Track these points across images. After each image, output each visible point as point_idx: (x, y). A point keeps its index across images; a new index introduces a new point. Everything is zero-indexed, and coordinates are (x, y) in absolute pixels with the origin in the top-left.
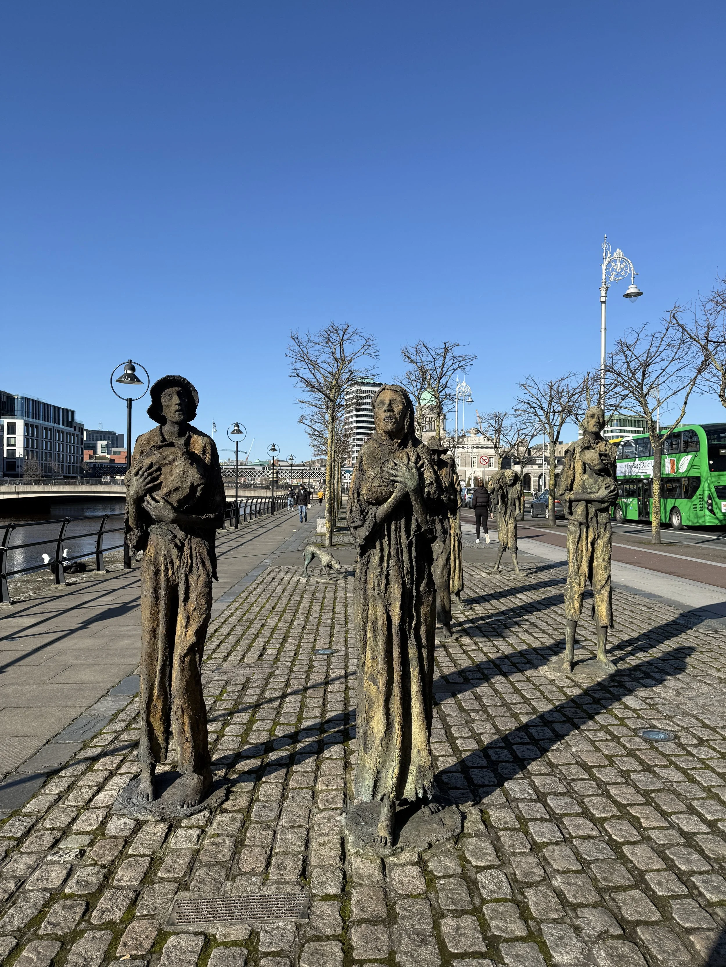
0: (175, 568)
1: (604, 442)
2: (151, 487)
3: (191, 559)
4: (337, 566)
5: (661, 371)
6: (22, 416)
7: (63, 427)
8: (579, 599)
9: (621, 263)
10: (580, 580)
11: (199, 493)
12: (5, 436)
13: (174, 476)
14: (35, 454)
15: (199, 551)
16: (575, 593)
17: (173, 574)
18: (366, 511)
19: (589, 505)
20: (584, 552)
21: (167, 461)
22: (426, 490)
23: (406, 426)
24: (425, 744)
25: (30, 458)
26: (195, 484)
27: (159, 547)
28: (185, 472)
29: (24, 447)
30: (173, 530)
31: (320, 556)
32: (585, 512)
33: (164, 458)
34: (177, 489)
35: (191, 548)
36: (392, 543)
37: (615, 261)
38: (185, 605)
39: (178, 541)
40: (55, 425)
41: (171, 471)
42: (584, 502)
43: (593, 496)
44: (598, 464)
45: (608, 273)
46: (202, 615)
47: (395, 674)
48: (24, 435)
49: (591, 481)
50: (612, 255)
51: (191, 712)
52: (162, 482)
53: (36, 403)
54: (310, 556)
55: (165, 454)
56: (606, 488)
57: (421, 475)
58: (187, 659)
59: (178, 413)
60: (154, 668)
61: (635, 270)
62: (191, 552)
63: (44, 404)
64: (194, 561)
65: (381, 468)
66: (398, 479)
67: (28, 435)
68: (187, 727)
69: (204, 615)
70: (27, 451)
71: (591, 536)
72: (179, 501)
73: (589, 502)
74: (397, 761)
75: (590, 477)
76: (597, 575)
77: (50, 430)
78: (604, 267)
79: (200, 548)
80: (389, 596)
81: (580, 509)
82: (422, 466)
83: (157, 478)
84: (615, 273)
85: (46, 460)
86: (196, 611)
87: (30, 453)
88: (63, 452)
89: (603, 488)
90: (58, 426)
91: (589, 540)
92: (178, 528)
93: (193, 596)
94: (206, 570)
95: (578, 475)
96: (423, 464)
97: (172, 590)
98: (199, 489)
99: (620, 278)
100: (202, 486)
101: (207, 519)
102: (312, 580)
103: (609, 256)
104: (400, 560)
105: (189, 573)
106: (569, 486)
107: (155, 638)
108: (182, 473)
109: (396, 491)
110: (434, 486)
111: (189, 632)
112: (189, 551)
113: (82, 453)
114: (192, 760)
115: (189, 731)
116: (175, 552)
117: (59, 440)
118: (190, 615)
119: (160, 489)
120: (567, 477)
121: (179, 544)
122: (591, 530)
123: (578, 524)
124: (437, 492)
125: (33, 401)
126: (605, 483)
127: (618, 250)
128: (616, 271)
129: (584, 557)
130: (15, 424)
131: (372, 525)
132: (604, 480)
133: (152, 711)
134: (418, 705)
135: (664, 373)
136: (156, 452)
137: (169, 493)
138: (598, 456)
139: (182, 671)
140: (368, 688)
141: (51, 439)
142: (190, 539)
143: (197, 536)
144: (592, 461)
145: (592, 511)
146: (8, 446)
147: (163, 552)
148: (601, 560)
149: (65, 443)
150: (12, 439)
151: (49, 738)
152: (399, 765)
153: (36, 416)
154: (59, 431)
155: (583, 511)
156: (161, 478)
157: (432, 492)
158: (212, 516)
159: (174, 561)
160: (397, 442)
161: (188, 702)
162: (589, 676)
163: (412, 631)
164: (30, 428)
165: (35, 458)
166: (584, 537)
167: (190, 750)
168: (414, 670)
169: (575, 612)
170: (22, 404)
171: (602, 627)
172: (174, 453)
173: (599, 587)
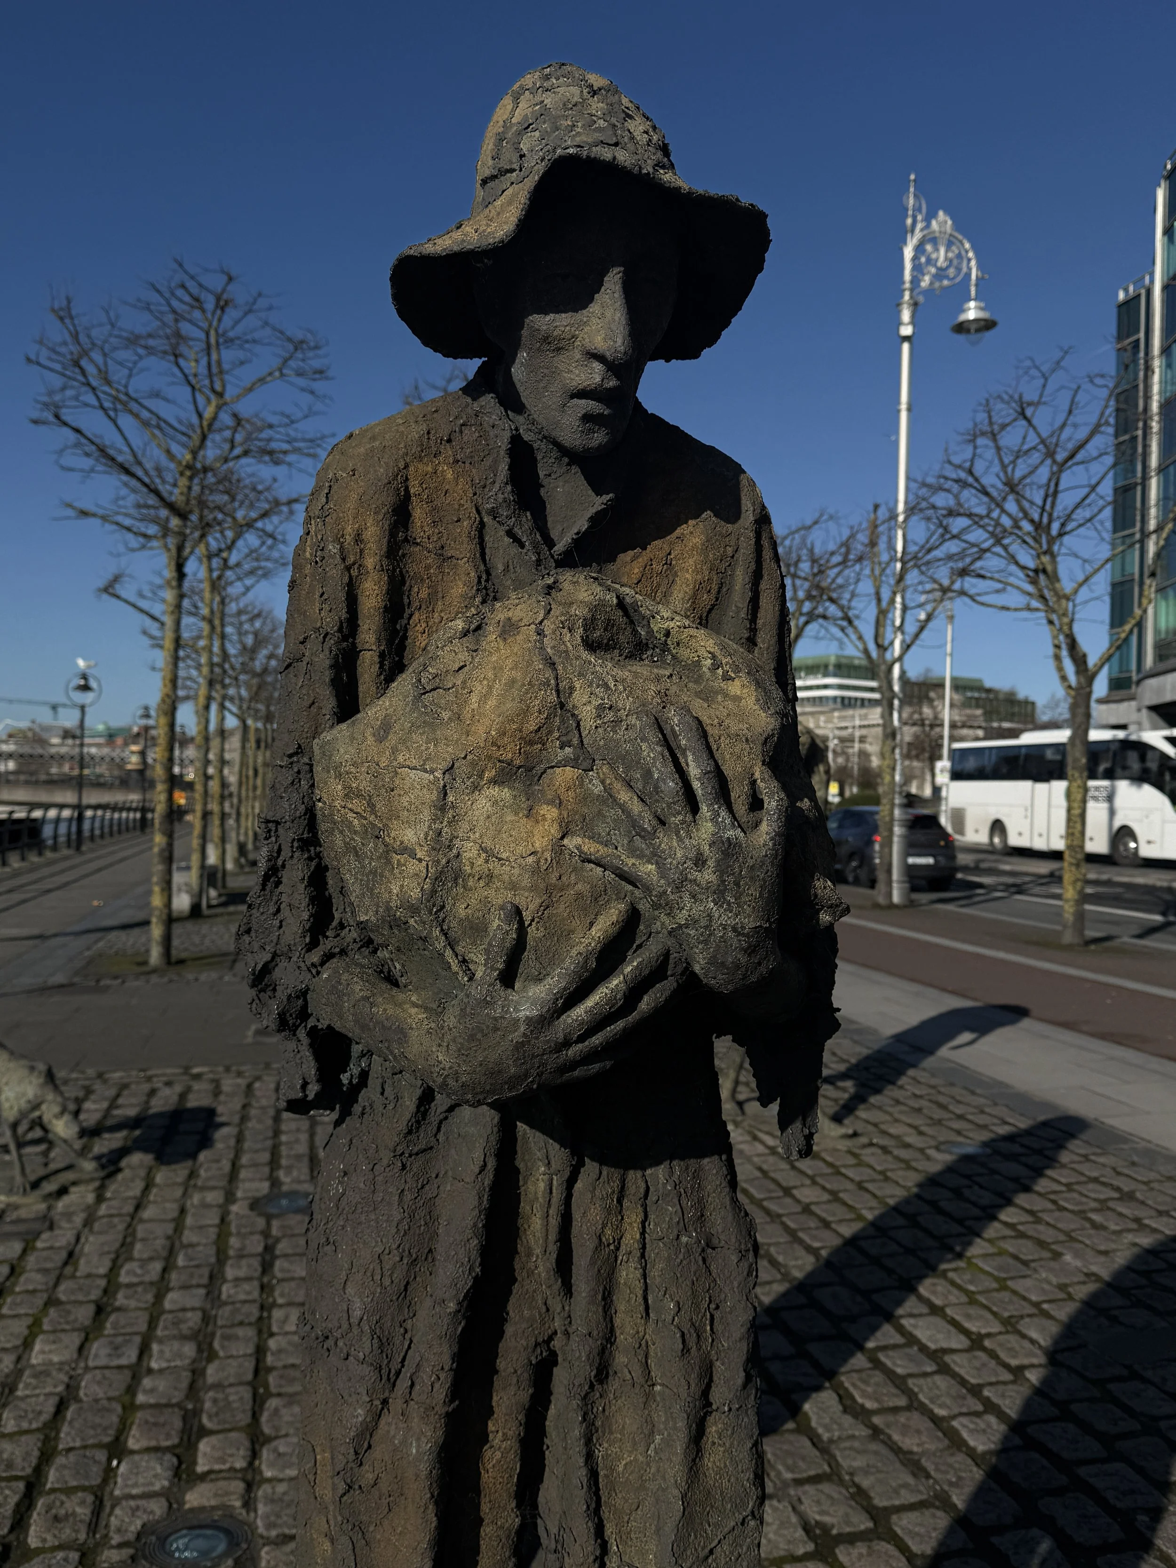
5: (1086, 490)
9: (949, 245)
37: (934, 241)
45: (918, 268)
50: (928, 226)
61: (979, 267)
78: (908, 252)
84: (933, 270)
99: (946, 282)
103: (919, 226)
127: (941, 213)
128: (935, 266)
135: (1093, 496)
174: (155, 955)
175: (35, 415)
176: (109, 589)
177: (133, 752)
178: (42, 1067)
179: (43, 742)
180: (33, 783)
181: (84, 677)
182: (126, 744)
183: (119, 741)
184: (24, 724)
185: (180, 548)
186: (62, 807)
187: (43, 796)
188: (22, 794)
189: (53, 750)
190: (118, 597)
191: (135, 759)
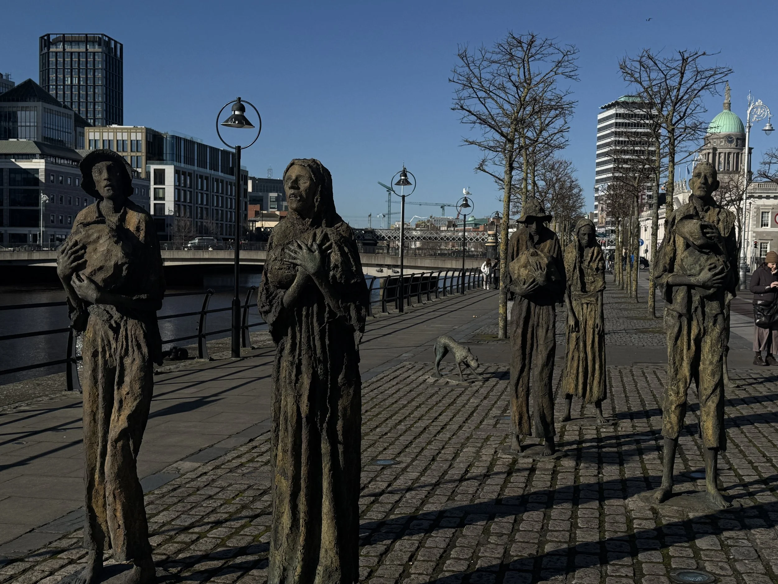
0: (113, 350)
1: (717, 210)
2: (76, 266)
3: (127, 342)
4: (473, 364)
6: (173, 160)
7: (222, 174)
8: (677, 412)
10: (678, 387)
11: (124, 273)
12: (152, 186)
13: (98, 254)
14: (188, 210)
15: (135, 334)
16: (671, 404)
17: (111, 356)
18: (273, 295)
19: (693, 291)
20: (685, 351)
21: (91, 239)
22: (331, 273)
23: (317, 204)
24: (333, 544)
25: (182, 215)
26: (119, 263)
27: (97, 327)
28: (108, 251)
29: (175, 201)
30: (110, 310)
31: (454, 350)
32: (686, 300)
33: (89, 236)
34: (101, 268)
35: (126, 330)
36: (303, 330)
38: (118, 389)
39: (113, 322)
40: (213, 172)
41: (95, 250)
42: (685, 288)
43: (693, 280)
44: (699, 239)
46: (135, 399)
47: (302, 468)
48: (175, 186)
49: (690, 260)
51: (123, 499)
52: (86, 261)
53: (190, 143)
54: (441, 350)
55: (90, 232)
56: (710, 270)
57: (325, 257)
58: (120, 444)
59: (107, 188)
60: (95, 453)
62: (127, 334)
63: (200, 145)
64: (130, 344)
65: (283, 250)
66: (298, 262)
67: (179, 185)
68: (119, 514)
69: (138, 400)
70: (179, 205)
71: (694, 331)
72: (104, 280)
73: (690, 287)
74: (300, 559)
75: (690, 255)
76: (703, 380)
77: (207, 178)
79: (136, 330)
80: (301, 386)
81: (680, 296)
82: (330, 247)
83: (82, 256)
85: (202, 218)
86: (130, 395)
87: (182, 208)
88: (222, 207)
89: (706, 270)
90: (216, 173)
91: (692, 337)
92: (114, 309)
93: (127, 379)
94: (142, 353)
95: (679, 251)
96: (331, 244)
97: (109, 372)
98: (124, 268)
100: (126, 265)
101: (139, 300)
102: (442, 381)
104: (311, 349)
105: (125, 356)
106: (668, 267)
107: (95, 422)
108: (106, 252)
109: (298, 274)
110: (340, 269)
111: (121, 417)
112: (124, 333)
113: (246, 209)
114: (124, 548)
115: (122, 518)
116: (111, 334)
117: (218, 192)
118: (123, 399)
119: (85, 268)
120: (665, 255)
121: (114, 325)
122: (694, 323)
123: (677, 315)
124: (343, 277)
125: (186, 140)
126: (709, 262)
129: (685, 357)
130: (163, 171)
131: (278, 309)
132: (707, 260)
133: (93, 497)
134: (327, 503)
136: (82, 230)
137: (94, 273)
138: (699, 228)
139: (114, 456)
140: (280, 482)
141: (207, 190)
142: (126, 321)
143: (134, 318)
144: (691, 234)
145: (696, 299)
146: (155, 199)
147: (101, 333)
148: (708, 362)
149: (225, 196)
150: (161, 191)
151: (35, 527)
152: (301, 563)
153: (189, 160)
154: (217, 180)
155: (683, 299)
156: (86, 257)
157: (338, 276)
158: (144, 296)
159: (112, 342)
160: (309, 221)
161: (120, 488)
162: (680, 509)
163: (325, 425)
164: (182, 177)
165: (188, 214)
166: (685, 332)
167: (122, 538)
168: (326, 465)
169: (672, 428)
170: (173, 144)
171: (710, 449)
172: (99, 231)
173: (704, 397)
174: (501, 333)
175: (453, 107)
176: (481, 168)
177: (489, 235)
178: (467, 347)
179: (438, 230)
180: (434, 255)
181: (466, 200)
182: (485, 230)
183: (481, 228)
184: (425, 218)
185: (511, 157)
186: (455, 270)
187: (440, 264)
188: (428, 263)
189: (443, 234)
190: (485, 171)
191: (490, 239)
